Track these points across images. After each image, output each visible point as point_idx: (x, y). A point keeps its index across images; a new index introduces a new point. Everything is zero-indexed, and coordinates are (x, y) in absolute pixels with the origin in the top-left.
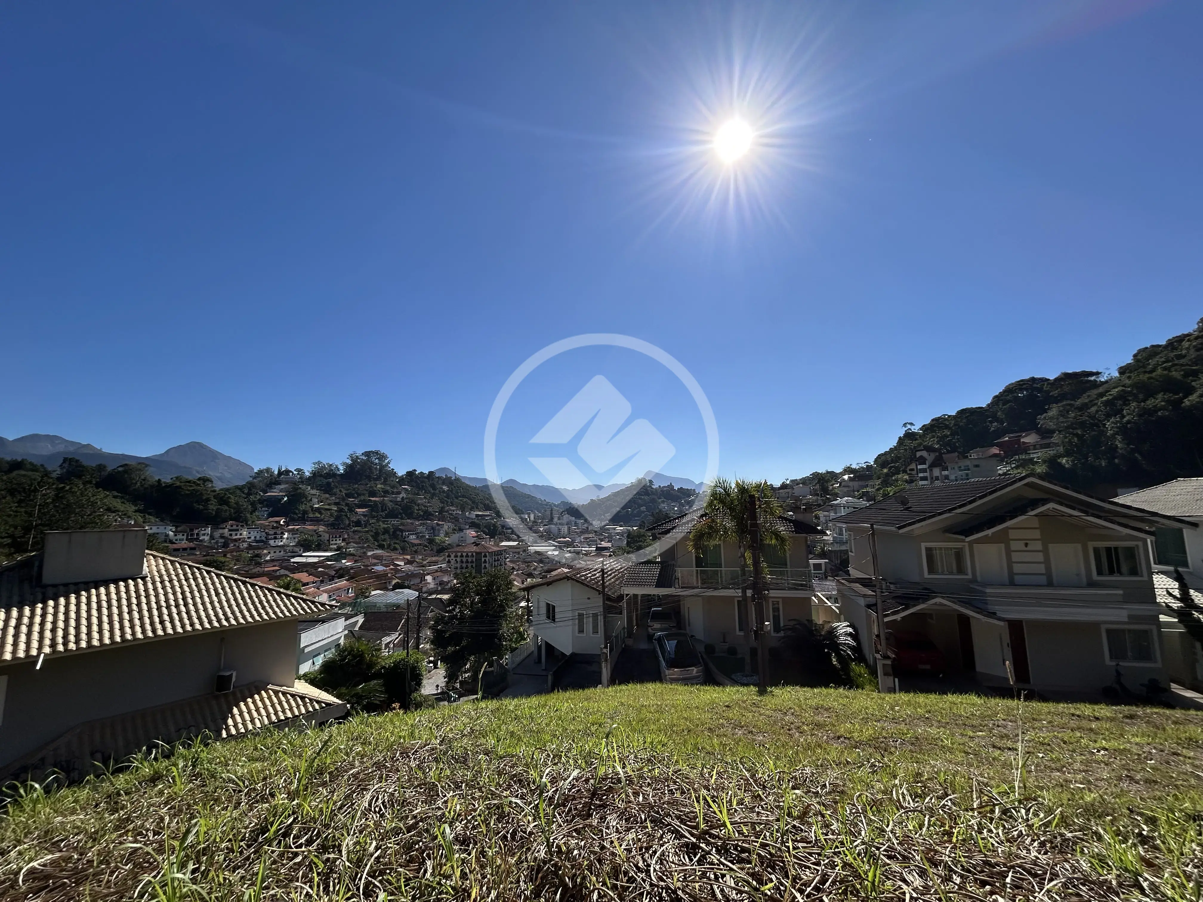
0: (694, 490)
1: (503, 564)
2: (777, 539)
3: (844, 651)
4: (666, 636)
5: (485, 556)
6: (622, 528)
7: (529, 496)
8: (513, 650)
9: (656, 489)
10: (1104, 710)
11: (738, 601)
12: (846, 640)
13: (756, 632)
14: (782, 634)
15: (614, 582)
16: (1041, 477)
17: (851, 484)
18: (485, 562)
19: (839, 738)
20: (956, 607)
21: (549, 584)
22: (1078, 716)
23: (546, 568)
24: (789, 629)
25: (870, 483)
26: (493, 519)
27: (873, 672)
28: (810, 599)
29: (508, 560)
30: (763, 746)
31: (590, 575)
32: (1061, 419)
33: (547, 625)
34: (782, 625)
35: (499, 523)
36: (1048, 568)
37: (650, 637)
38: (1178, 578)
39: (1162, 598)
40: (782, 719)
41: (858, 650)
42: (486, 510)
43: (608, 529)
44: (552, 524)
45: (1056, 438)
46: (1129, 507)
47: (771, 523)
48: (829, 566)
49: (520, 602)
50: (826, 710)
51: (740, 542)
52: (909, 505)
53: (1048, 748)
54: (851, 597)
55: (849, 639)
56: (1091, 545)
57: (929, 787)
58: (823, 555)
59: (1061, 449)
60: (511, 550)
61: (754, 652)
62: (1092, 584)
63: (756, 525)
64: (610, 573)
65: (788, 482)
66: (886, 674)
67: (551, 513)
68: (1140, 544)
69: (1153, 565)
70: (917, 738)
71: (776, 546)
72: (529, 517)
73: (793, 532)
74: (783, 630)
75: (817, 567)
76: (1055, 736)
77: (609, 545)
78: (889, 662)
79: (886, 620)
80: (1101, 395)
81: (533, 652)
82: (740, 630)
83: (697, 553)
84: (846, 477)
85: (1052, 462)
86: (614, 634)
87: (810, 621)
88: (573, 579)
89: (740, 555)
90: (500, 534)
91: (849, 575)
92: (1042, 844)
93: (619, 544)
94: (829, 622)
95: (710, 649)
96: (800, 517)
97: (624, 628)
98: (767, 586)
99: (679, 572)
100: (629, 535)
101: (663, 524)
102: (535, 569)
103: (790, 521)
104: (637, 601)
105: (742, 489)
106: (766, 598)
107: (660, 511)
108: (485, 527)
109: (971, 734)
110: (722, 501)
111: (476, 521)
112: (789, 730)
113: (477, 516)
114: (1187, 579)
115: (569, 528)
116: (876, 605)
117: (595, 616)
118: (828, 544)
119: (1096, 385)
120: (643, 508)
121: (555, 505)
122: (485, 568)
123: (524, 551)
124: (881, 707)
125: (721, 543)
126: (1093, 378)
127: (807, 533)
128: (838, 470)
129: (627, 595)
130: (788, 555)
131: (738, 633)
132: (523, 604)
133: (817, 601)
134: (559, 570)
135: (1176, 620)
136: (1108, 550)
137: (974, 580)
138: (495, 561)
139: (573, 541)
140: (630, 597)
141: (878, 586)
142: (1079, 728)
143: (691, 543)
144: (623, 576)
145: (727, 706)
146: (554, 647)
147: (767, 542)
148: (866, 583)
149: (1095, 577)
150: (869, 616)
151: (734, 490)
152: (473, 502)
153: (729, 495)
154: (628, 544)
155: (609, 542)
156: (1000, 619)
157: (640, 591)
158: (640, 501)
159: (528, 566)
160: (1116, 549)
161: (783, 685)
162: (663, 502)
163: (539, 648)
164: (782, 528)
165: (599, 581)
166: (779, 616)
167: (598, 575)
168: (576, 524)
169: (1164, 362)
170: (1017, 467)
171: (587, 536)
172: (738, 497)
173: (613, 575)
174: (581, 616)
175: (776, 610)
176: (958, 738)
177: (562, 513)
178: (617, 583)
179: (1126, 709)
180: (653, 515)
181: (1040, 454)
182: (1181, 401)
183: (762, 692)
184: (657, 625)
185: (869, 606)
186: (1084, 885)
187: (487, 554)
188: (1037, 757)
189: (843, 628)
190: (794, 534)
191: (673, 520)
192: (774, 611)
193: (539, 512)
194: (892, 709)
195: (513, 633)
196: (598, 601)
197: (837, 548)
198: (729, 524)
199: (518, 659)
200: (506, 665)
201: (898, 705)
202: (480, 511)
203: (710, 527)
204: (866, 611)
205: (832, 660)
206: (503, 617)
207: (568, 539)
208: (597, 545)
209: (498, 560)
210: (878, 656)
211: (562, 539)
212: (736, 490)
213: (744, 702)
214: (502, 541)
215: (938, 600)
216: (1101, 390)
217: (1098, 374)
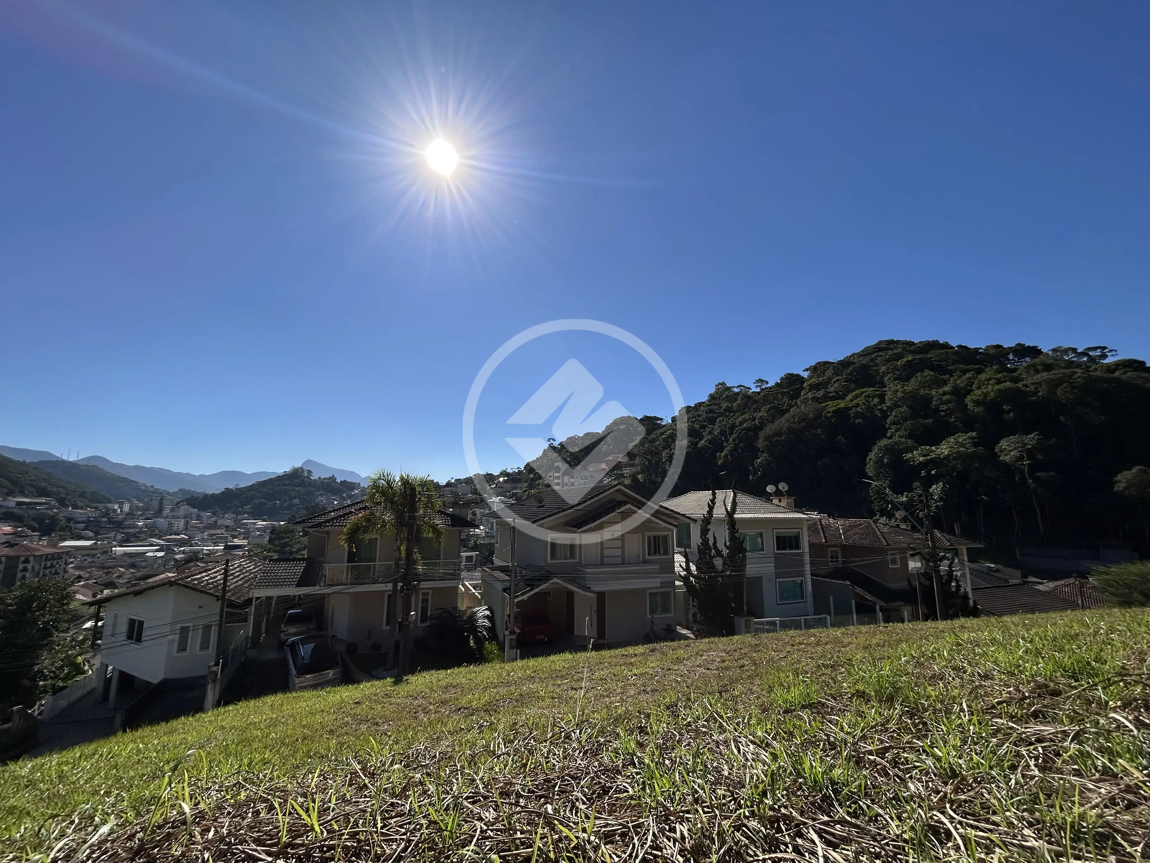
0: (359, 483)
1: (61, 571)
2: (434, 533)
3: (481, 632)
4: (301, 640)
5: (27, 561)
6: (265, 523)
7: (125, 480)
8: (56, 691)
9: (315, 481)
10: (640, 649)
11: (389, 595)
12: (484, 622)
13: (400, 624)
14: (428, 623)
15: (242, 584)
16: (625, 486)
17: (505, 485)
18: (25, 569)
19: (459, 709)
20: (565, 584)
21: (137, 593)
22: (626, 656)
23: (139, 574)
24: (435, 618)
25: (519, 485)
26: (51, 509)
27: (502, 648)
28: (457, 588)
29: (71, 566)
30: (385, 734)
31: (207, 578)
32: (641, 448)
33: (127, 648)
34: (429, 614)
35: (62, 515)
36: (623, 552)
37: (282, 644)
38: (686, 556)
39: (677, 569)
40: (411, 704)
41: (492, 630)
42: (40, 495)
43: (246, 524)
44: (160, 517)
45: (637, 461)
46: (667, 509)
47: (430, 518)
48: (479, 558)
49: (84, 622)
50: (455, 687)
51: (397, 535)
52: (543, 503)
53: (605, 682)
54: (490, 582)
55: (486, 621)
56: (647, 534)
57: (520, 732)
58: (475, 548)
59: (639, 468)
60: (77, 552)
61: (397, 645)
62: (645, 562)
63: (414, 518)
64: (237, 574)
65: (453, 481)
66: (511, 648)
67: (161, 504)
68: (670, 533)
69: (675, 548)
70: (521, 695)
71: (431, 539)
72: (121, 508)
73: (449, 525)
74: (429, 620)
75: (469, 559)
76: (610, 673)
77: (245, 542)
78: (514, 637)
79: (516, 600)
80: (662, 434)
81: (94, 689)
82: (387, 624)
83: (350, 547)
84: (501, 479)
85: (634, 477)
86: (232, 648)
87: (455, 608)
88: (179, 585)
89: (395, 548)
90: (62, 529)
91: (493, 564)
92: (586, 753)
93: (258, 541)
94: (471, 608)
95: (352, 648)
96: (458, 512)
97: (247, 638)
98: (417, 577)
99: (328, 569)
100: (273, 530)
101: (315, 517)
102: (119, 577)
103: (448, 515)
104: (271, 603)
105: (406, 482)
106: (415, 589)
107: (317, 504)
108: (33, 520)
109: (559, 682)
110: (383, 493)
111: (15, 510)
112: (415, 713)
113: (19, 504)
114: (690, 556)
115: (187, 523)
116: (510, 588)
117: (207, 628)
118: (481, 538)
119: (660, 427)
120: (296, 501)
121: (168, 493)
122: (24, 577)
123: (105, 552)
124: (500, 675)
125: (378, 536)
126: (659, 422)
127: (462, 527)
128: (496, 473)
129: (258, 598)
130: (442, 548)
131: (385, 627)
132: (89, 625)
133: (463, 589)
134: (162, 576)
135: (682, 583)
136: (655, 537)
137: (580, 563)
138: (45, 568)
139: (191, 538)
140: (262, 602)
141: (513, 572)
142: (625, 664)
143: (344, 537)
144: (256, 577)
145: (357, 703)
146: (133, 677)
147: (425, 535)
148: (503, 569)
149: (647, 557)
150: (504, 598)
151: (397, 484)
152: (15, 483)
153: (392, 488)
154: (271, 541)
155: (244, 538)
156: (593, 592)
157: (275, 592)
158: (292, 493)
159: (108, 573)
160: (659, 536)
161: (420, 671)
162: (322, 495)
163: (108, 682)
164: (438, 521)
165: (219, 585)
166: (427, 607)
167: (219, 578)
168: (199, 518)
169: (692, 418)
170: (615, 480)
171: (213, 532)
172: (401, 490)
173: (242, 576)
174: (184, 631)
175: (425, 601)
176: (550, 688)
177: (179, 503)
178: (246, 585)
179: (651, 646)
180: (307, 509)
181: (628, 471)
182: (697, 443)
183: (398, 681)
184: (292, 630)
185: (505, 590)
186: (603, 774)
187: (31, 559)
188: (597, 690)
189: (482, 611)
190: (450, 528)
191: (328, 513)
192: (423, 603)
193: (140, 501)
194: (508, 675)
195: (62, 666)
196: (216, 608)
197: (487, 541)
198: (388, 517)
199: (63, 703)
200: (39, 714)
201: (513, 671)
202: (26, 497)
203: (368, 520)
204: (502, 594)
205: (469, 642)
206: (46, 645)
207: (183, 536)
208: (226, 542)
209: (52, 566)
210: (507, 633)
211: (173, 537)
212: (399, 484)
213: (376, 695)
214: (65, 540)
215: (555, 580)
216: (662, 430)
217: (662, 419)
